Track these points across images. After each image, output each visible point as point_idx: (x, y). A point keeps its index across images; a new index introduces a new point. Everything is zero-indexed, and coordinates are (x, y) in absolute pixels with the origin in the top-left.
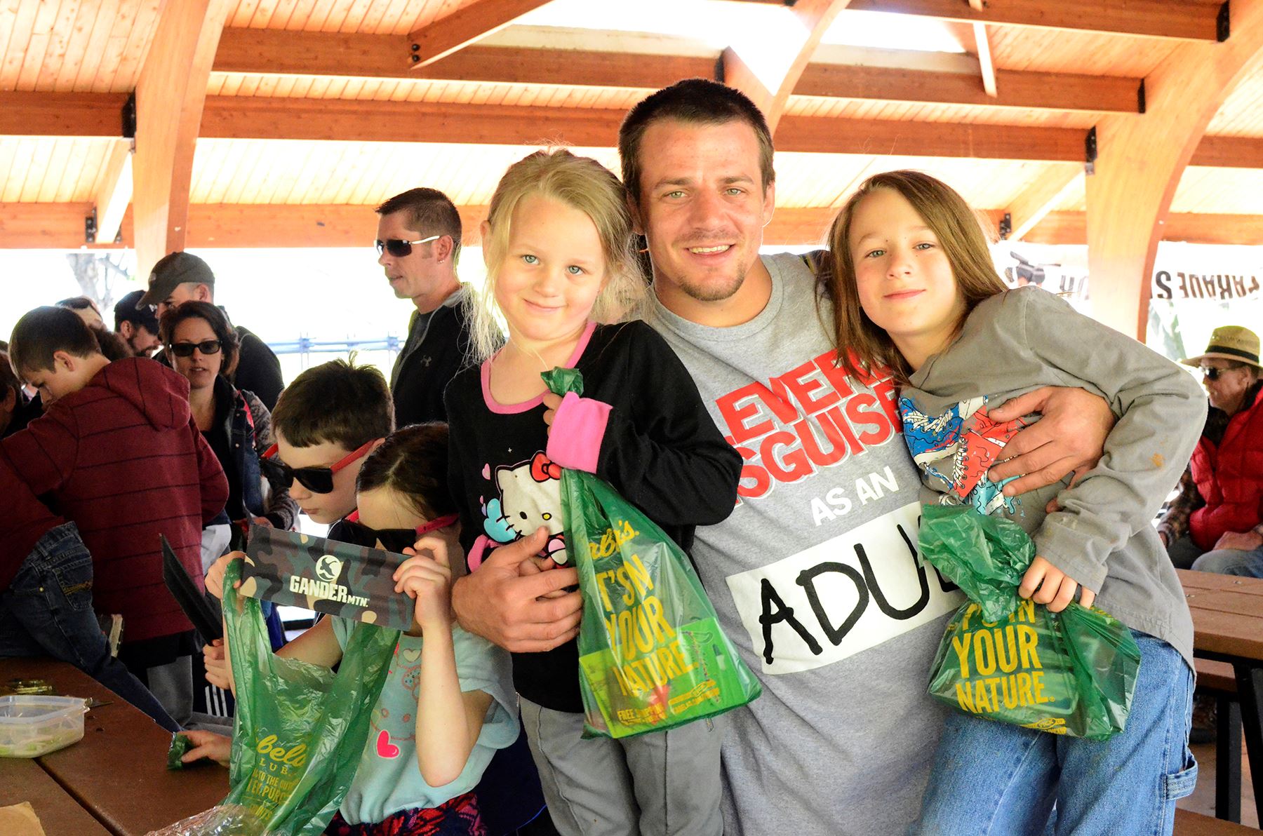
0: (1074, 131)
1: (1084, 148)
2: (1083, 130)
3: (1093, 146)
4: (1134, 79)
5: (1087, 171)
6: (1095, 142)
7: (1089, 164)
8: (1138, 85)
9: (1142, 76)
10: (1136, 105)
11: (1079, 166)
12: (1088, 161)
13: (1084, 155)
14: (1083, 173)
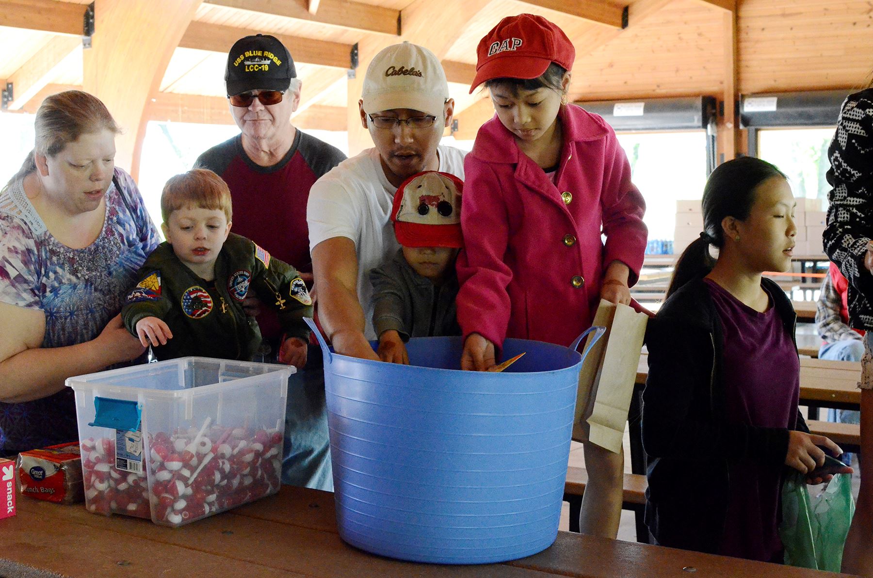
0: (344, 45)
1: (349, 58)
2: (349, 45)
3: (356, 58)
4: (394, 11)
5: (349, 76)
6: (357, 55)
7: (351, 71)
8: (397, 15)
9: (400, 9)
10: (395, 29)
11: (344, 71)
12: (351, 68)
13: (349, 64)
14: (346, 77)
